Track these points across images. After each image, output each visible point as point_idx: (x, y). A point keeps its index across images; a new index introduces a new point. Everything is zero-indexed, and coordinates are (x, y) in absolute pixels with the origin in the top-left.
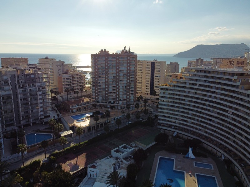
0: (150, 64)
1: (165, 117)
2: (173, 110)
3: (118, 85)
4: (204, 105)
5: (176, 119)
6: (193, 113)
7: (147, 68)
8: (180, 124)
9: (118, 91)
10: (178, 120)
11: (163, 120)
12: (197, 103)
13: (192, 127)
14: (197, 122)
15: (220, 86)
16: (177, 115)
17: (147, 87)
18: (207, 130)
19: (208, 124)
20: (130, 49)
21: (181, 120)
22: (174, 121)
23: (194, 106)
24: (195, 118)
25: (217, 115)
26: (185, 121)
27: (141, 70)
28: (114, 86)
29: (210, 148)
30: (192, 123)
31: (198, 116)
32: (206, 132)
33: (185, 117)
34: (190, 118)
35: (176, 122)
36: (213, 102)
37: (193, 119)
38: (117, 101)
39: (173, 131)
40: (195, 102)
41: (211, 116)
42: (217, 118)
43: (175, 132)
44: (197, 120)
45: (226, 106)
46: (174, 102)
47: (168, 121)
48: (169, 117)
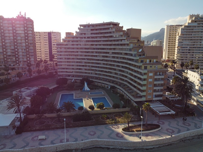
0: (47, 34)
1: (64, 69)
2: (69, 62)
3: (17, 48)
4: (93, 52)
5: (73, 69)
6: (85, 61)
7: (45, 38)
8: (76, 72)
9: (17, 54)
10: (74, 70)
11: (62, 72)
12: (87, 52)
13: (86, 73)
14: (89, 68)
15: (102, 35)
16: (73, 65)
17: (46, 55)
18: (96, 72)
19: (96, 67)
20: (25, 15)
21: (77, 69)
22: (72, 70)
23: (86, 56)
24: (87, 64)
25: (102, 58)
26: (80, 69)
27: (40, 40)
28: (12, 50)
29: (100, 84)
30: (86, 69)
31: (89, 63)
32: (96, 74)
33: (80, 66)
34: (83, 66)
35: (73, 71)
36: (98, 49)
37: (86, 66)
38: (17, 63)
39: (71, 79)
40: (85, 52)
41: (98, 60)
42: (102, 60)
43: (72, 79)
44: (89, 66)
45: (108, 49)
46: (69, 55)
47: (67, 72)
48: (67, 69)
